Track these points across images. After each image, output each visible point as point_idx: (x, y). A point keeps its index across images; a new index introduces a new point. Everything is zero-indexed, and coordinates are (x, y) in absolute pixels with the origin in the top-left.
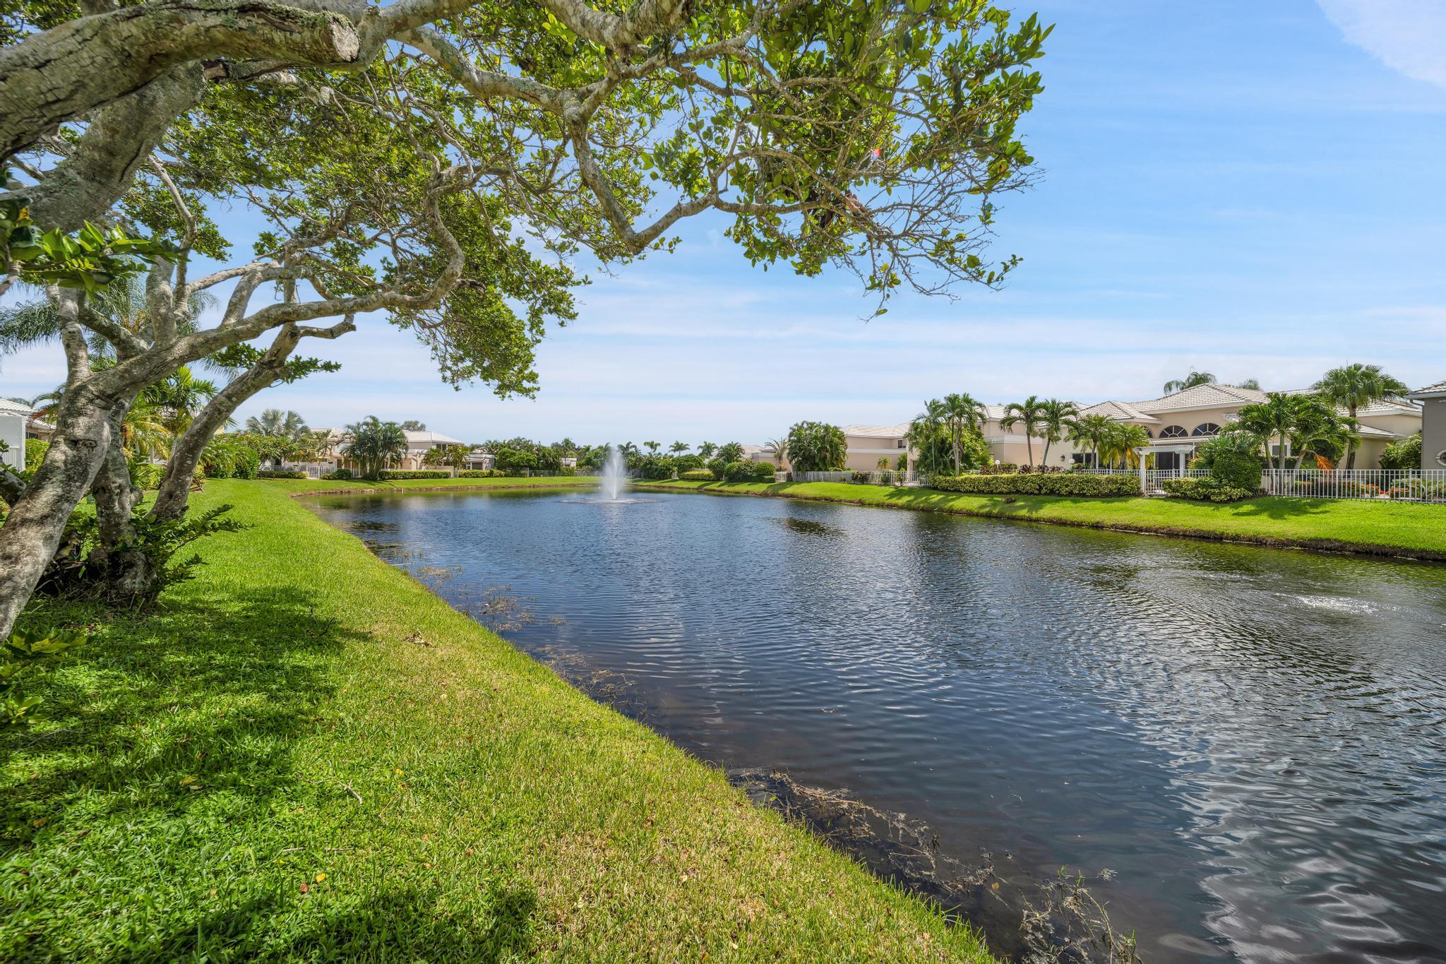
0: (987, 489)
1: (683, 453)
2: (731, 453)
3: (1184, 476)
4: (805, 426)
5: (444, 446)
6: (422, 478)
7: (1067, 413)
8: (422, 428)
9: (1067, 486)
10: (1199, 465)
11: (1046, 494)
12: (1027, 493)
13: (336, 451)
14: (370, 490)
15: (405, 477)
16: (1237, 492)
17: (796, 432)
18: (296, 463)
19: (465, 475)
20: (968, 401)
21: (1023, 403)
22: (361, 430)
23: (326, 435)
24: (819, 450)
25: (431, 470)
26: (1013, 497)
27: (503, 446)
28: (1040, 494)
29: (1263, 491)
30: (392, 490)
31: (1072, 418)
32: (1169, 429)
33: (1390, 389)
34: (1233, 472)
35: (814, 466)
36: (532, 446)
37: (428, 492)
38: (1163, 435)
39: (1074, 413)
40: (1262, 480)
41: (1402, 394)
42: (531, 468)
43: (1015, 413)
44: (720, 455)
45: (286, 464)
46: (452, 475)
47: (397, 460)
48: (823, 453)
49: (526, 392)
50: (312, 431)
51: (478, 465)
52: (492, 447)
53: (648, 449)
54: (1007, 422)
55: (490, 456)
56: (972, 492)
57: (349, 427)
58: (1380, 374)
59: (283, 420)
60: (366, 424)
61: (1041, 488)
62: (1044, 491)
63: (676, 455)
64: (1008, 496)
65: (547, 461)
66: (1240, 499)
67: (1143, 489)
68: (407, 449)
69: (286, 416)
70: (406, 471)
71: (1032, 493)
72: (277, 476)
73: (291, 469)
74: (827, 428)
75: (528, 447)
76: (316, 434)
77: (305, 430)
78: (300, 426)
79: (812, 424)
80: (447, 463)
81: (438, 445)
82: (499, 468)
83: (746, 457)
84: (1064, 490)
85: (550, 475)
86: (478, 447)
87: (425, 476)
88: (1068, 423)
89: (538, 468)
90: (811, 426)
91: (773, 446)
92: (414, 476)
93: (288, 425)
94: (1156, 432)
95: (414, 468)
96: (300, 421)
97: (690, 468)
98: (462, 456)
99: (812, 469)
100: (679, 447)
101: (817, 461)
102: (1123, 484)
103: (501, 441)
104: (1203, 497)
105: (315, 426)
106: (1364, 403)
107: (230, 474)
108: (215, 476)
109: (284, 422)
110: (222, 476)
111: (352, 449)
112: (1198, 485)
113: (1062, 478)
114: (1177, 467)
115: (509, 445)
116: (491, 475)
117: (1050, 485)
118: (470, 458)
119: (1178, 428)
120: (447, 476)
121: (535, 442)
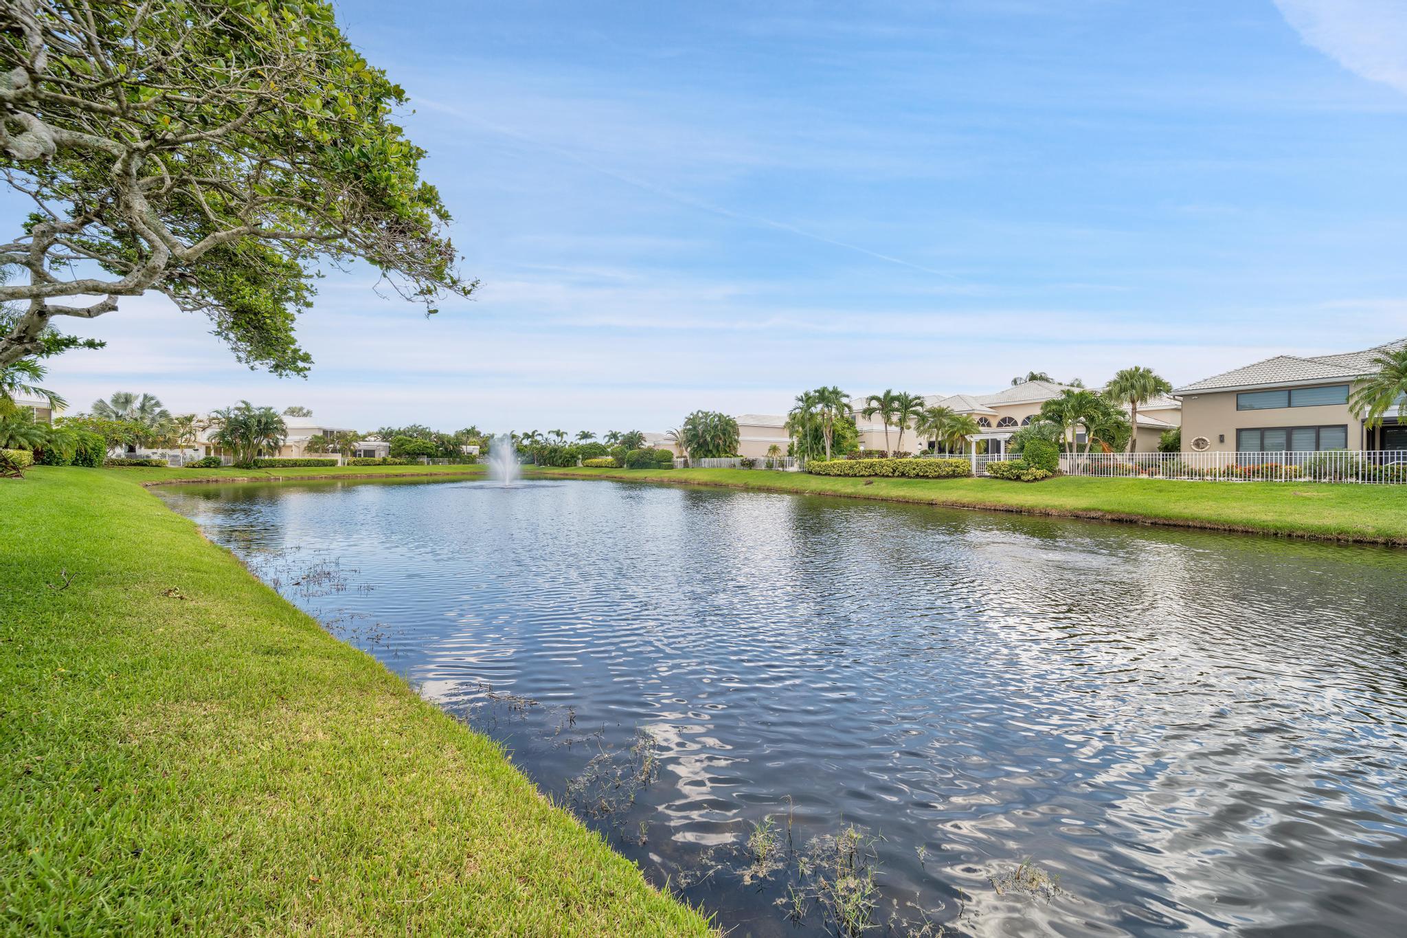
0: (851, 472)
1: (589, 441)
2: (633, 440)
3: (1003, 459)
4: (700, 415)
5: (332, 432)
6: (305, 466)
7: (917, 405)
8: (308, 414)
9: (914, 469)
10: (1013, 451)
11: (898, 476)
12: (883, 476)
13: (203, 437)
14: (243, 478)
15: (285, 464)
16: (1040, 473)
17: (692, 421)
18: (154, 450)
19: (355, 464)
20: (836, 392)
21: (881, 395)
22: (233, 416)
23: (190, 419)
24: (712, 438)
25: (315, 457)
26: (871, 479)
27: (399, 433)
28: (893, 476)
29: (1060, 471)
30: (269, 480)
31: (919, 408)
32: (1004, 420)
33: (1159, 387)
34: (1037, 456)
35: (708, 453)
36: (430, 434)
37: (311, 482)
38: (999, 425)
39: (921, 404)
40: (1060, 462)
41: (1168, 391)
42: (429, 455)
43: (874, 404)
44: (623, 443)
45: (142, 451)
46: (339, 464)
47: (275, 447)
48: (717, 440)
49: (299, 371)
50: (173, 416)
51: (370, 453)
52: (386, 435)
53: (553, 437)
54: (868, 412)
55: (385, 444)
56: (840, 475)
57: (217, 412)
58: (1153, 374)
59: (137, 404)
60: (239, 409)
61: (894, 471)
62: (896, 474)
63: (583, 442)
64: (868, 479)
65: (446, 449)
66: (1043, 478)
67: (974, 471)
68: (285, 436)
69: (141, 399)
70: (285, 458)
71: (888, 476)
72: (131, 464)
73: (148, 457)
74: (720, 417)
75: (425, 434)
76: (177, 419)
77: (164, 414)
78: (157, 410)
79: (707, 413)
80: (334, 451)
81: (325, 432)
82: (393, 457)
83: (647, 445)
84: (913, 473)
85: (450, 463)
86: (370, 435)
87: (308, 464)
88: (915, 413)
89: (437, 456)
90: (706, 415)
91: (674, 434)
92: (295, 464)
93: (143, 409)
94: (994, 423)
95: (295, 455)
96: (158, 404)
97: (595, 455)
98: (350, 442)
99: (706, 456)
100: (585, 436)
101: (711, 448)
102: (957, 467)
103: (395, 428)
104: (1014, 477)
105: (176, 410)
106: (1143, 399)
107: (70, 461)
108: (49, 463)
109: (138, 405)
110: (57, 464)
111: (222, 435)
112: (1011, 467)
113: (910, 462)
114: (998, 451)
115: (404, 433)
116: (384, 462)
117: (901, 469)
118: (361, 446)
119: (1011, 419)
120: (333, 464)
121: (433, 430)
